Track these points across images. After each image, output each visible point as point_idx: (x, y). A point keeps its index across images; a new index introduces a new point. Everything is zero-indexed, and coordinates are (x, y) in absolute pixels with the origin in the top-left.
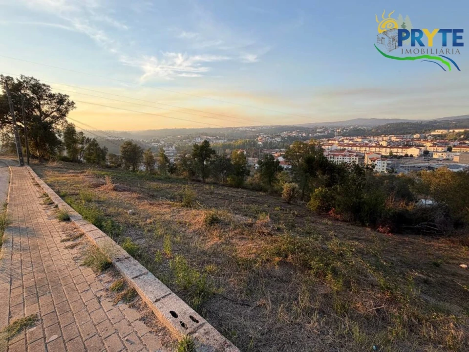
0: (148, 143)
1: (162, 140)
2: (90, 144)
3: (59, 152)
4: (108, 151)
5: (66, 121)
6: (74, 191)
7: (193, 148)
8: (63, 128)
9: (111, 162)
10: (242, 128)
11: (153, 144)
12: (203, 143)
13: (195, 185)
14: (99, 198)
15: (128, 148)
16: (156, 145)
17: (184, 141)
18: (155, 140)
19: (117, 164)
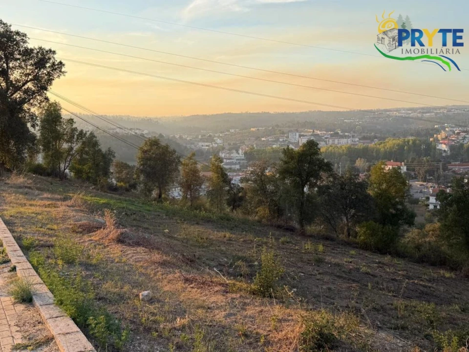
0: (191, 142)
1: (219, 137)
2: (84, 143)
3: (31, 157)
4: (114, 157)
5: (47, 99)
6: (46, 238)
7: (282, 156)
8: (40, 110)
9: (119, 180)
10: (397, 110)
11: (200, 144)
12: (304, 145)
13: (282, 239)
14: (89, 257)
15: (152, 151)
16: (207, 146)
17: (263, 139)
18: (204, 137)
19: (129, 182)
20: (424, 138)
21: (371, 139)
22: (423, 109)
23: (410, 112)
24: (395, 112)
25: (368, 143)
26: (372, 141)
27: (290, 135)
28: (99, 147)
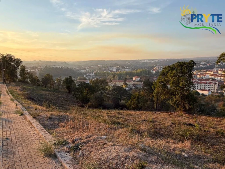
0: (78, 70)
1: (88, 68)
10: (144, 60)
11: (81, 71)
16: (83, 71)
18: (83, 68)
22: (151, 60)
26: (135, 69)
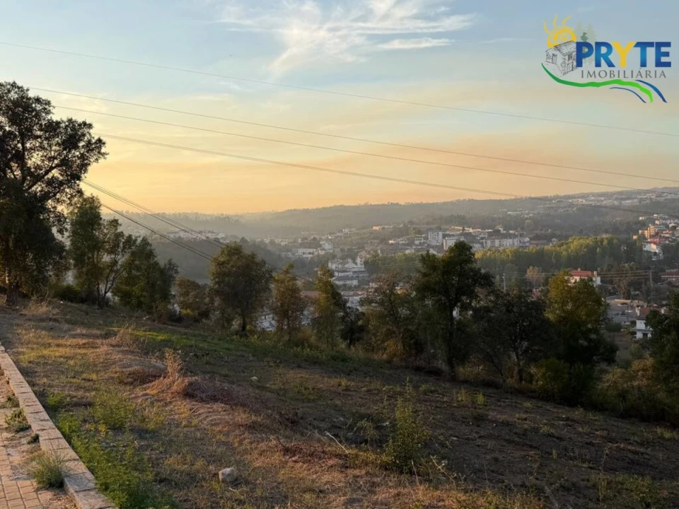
0: (287, 248)
1: (327, 240)
2: (133, 254)
3: (57, 275)
4: (177, 272)
5: (80, 192)
6: (80, 393)
7: (419, 265)
8: (71, 208)
9: (184, 305)
10: (583, 196)
11: (300, 251)
12: (451, 250)
13: (423, 387)
14: (143, 420)
15: (231, 263)
16: (310, 253)
17: (391, 242)
18: (306, 241)
19: (198, 308)
20: (624, 236)
21: (548, 239)
22: (621, 193)
23: (603, 199)
24: (580, 200)
25: (544, 244)
26: (550, 241)
27: (430, 235)
28: (156, 259)
